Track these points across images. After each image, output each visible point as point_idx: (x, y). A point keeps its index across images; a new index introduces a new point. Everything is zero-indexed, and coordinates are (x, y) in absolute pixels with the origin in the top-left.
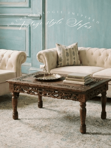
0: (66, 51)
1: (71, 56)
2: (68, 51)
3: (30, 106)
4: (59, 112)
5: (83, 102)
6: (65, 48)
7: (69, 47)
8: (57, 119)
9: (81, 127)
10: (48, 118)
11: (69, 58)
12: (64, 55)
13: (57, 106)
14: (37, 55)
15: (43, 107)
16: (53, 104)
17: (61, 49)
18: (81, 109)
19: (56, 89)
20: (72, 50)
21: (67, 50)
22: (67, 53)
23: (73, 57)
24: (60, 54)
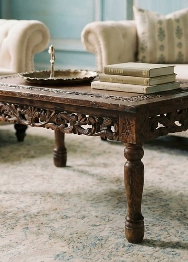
0: (158, 26)
1: (171, 39)
2: (164, 26)
3: (34, 161)
4: (101, 179)
5: (132, 144)
6: (157, 19)
7: (169, 16)
8: (83, 197)
9: (128, 223)
10: (61, 192)
11: (166, 42)
12: (152, 37)
13: (105, 165)
14: (83, 33)
15: (68, 163)
16: (100, 160)
17: (147, 20)
18: (127, 164)
19: (57, 102)
20: (175, 25)
21: (160, 22)
22: (162, 32)
23: (177, 41)
24: (144, 33)
